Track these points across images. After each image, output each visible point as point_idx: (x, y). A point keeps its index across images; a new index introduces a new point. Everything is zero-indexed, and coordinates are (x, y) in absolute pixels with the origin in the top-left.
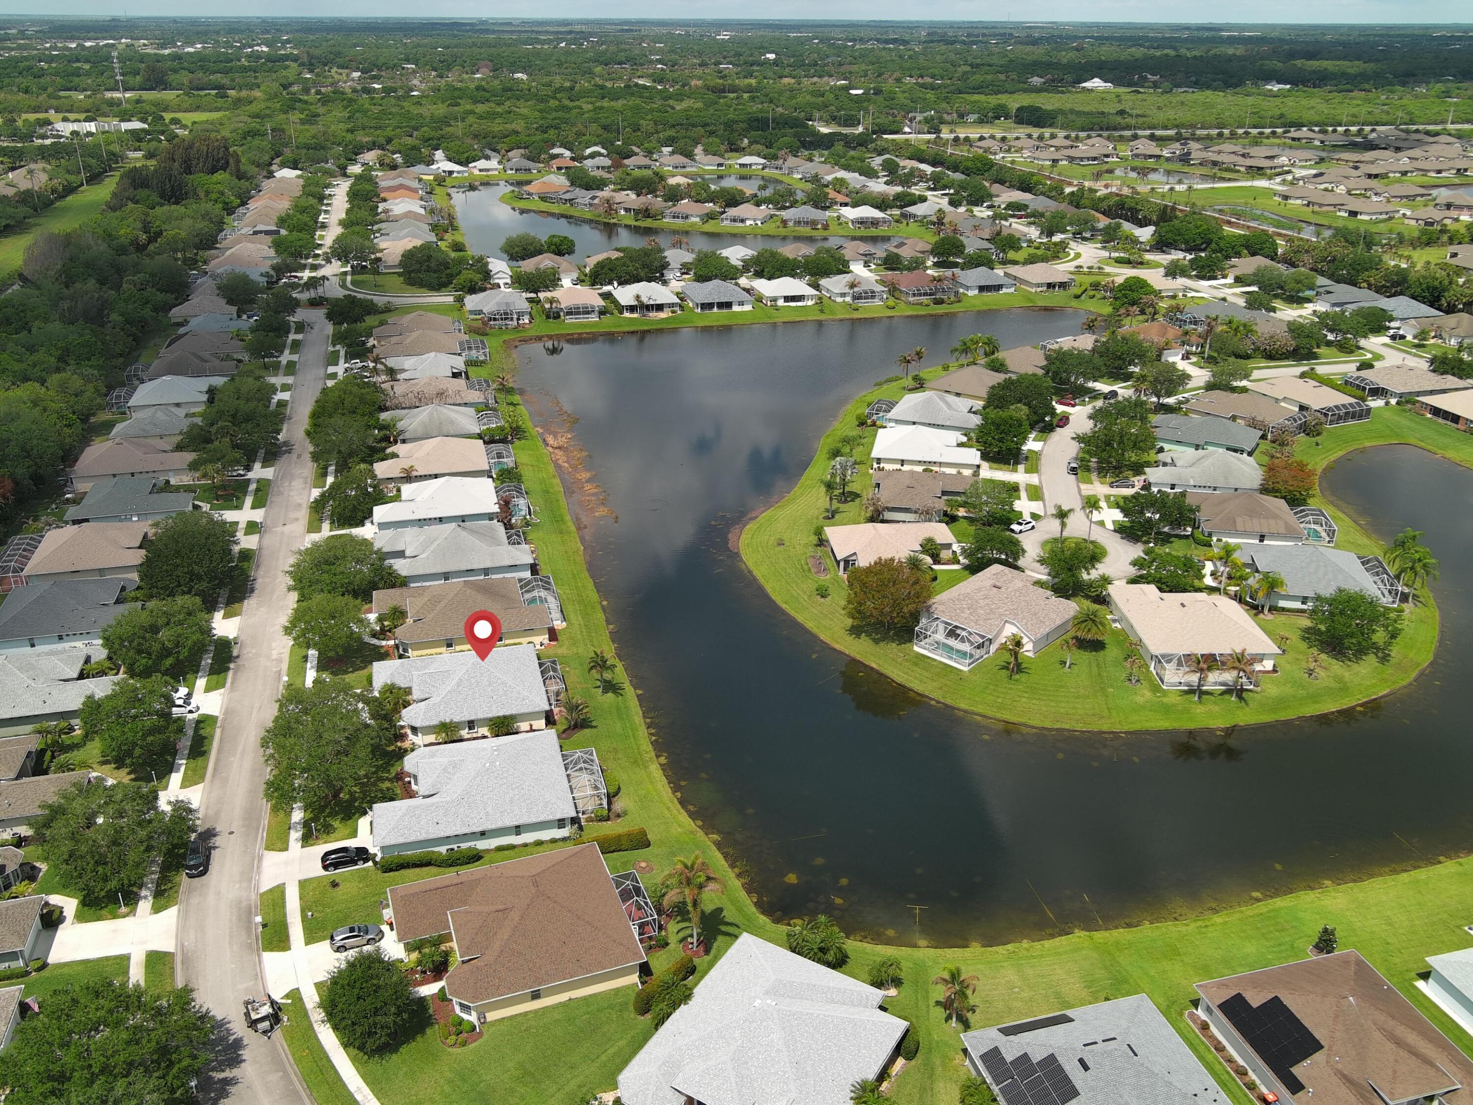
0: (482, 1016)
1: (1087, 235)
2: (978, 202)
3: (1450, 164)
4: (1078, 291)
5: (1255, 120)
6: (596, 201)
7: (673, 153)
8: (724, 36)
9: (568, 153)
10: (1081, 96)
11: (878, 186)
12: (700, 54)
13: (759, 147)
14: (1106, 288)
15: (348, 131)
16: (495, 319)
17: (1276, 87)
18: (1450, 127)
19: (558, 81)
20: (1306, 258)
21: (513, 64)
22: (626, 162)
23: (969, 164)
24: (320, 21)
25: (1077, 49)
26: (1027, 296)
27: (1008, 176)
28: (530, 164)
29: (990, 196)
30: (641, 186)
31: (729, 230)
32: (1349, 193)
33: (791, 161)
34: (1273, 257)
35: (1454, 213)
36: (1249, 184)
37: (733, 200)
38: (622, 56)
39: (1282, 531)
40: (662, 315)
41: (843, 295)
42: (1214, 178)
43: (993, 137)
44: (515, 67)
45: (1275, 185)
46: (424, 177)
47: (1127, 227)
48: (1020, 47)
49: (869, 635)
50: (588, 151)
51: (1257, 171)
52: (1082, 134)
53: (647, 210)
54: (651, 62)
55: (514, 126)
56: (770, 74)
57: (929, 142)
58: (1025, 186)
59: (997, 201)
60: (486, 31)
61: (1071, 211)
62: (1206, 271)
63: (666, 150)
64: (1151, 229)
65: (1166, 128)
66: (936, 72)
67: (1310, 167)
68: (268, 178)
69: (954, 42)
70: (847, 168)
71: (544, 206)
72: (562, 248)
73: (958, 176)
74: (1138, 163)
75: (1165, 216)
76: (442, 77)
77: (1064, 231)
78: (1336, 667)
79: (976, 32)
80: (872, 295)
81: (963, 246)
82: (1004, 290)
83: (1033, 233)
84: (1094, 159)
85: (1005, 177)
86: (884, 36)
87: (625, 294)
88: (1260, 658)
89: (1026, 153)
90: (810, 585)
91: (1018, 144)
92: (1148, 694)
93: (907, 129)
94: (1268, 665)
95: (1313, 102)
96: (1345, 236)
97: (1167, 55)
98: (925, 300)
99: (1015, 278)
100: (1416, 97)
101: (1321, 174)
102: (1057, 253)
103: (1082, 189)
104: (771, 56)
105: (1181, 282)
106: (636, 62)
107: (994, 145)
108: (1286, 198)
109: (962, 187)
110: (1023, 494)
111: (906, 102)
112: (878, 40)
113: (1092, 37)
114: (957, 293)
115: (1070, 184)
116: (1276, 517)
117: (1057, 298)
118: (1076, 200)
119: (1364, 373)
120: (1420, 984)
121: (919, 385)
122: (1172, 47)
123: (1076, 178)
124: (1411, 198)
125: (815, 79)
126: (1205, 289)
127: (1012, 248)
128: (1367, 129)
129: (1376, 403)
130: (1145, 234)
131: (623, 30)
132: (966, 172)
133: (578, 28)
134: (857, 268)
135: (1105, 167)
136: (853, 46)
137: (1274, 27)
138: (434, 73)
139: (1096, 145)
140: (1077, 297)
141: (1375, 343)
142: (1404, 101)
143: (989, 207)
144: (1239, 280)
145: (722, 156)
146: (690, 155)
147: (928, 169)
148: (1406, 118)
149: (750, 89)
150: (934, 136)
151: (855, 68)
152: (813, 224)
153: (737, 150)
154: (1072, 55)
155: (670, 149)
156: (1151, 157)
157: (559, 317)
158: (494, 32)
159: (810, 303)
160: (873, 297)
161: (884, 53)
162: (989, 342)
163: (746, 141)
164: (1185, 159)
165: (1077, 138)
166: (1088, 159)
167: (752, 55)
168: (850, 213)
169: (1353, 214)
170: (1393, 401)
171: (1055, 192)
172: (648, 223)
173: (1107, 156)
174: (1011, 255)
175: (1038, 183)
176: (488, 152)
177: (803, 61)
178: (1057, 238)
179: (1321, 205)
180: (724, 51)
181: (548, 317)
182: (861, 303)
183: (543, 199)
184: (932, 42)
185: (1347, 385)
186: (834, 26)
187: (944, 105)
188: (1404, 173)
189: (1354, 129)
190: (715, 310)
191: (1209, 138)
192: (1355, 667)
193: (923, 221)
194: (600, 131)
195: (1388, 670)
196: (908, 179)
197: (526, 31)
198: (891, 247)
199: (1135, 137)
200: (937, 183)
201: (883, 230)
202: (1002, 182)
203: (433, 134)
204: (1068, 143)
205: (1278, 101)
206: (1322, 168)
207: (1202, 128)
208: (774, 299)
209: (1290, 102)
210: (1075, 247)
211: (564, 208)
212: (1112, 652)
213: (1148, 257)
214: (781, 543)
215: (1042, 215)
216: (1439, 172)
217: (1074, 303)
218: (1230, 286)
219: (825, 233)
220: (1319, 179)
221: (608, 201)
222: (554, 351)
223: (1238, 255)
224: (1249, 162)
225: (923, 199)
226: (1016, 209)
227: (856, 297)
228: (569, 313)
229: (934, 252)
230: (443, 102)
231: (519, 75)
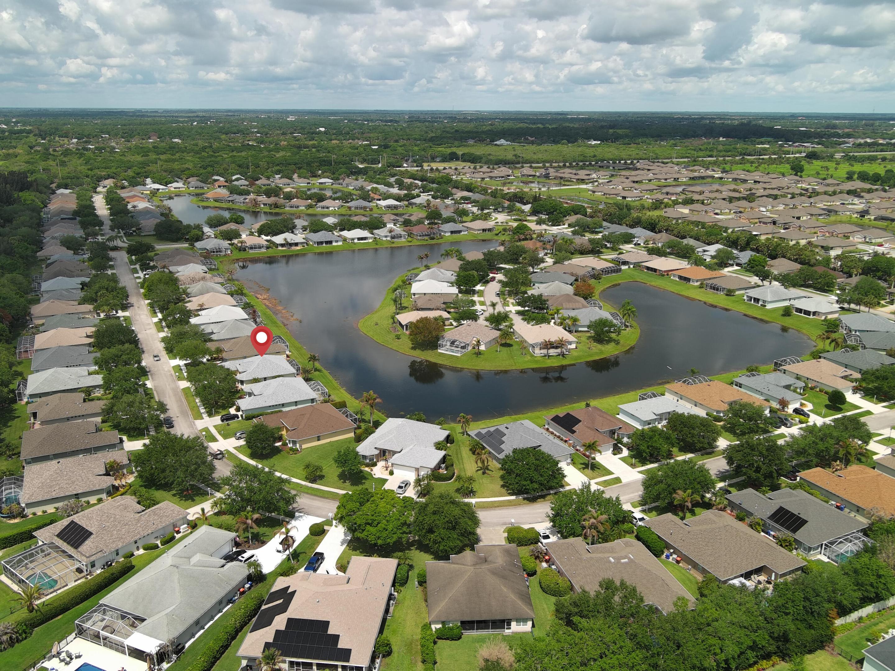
0: (301, 446)
1: (500, 210)
2: (447, 197)
3: (671, 176)
4: (497, 232)
5: (581, 158)
6: (247, 201)
7: (281, 178)
8: (291, 118)
9: (222, 179)
10: (494, 148)
11: (395, 191)
12: (280, 128)
13: (328, 174)
14: (510, 230)
15: (88, 169)
16: (214, 252)
17: (594, 143)
18: (674, 160)
19: (201, 143)
20: (599, 214)
21: (170, 134)
22: (257, 182)
23: (440, 180)
24: (32, 110)
25: (491, 125)
26: (474, 235)
27: (460, 185)
28: (202, 185)
29: (452, 194)
30: (269, 193)
31: (321, 213)
32: (623, 189)
33: (347, 180)
34: (585, 215)
35: (669, 197)
36: (577, 187)
37: (321, 199)
38: (234, 129)
39: (581, 306)
40: (298, 248)
41: (386, 237)
42: (560, 184)
43: (450, 168)
44: (172, 135)
45: (590, 186)
46: (145, 192)
47: (518, 205)
48: (460, 124)
49: (419, 349)
50: (234, 178)
51: (582, 181)
52: (496, 167)
53: (276, 204)
54: (253, 132)
55: (186, 166)
56: (324, 138)
57: (417, 170)
58: (469, 188)
59: (455, 197)
60: (143, 116)
61: (491, 199)
62: (556, 222)
63: (277, 176)
64: (530, 206)
65: (538, 163)
66: (417, 137)
67: (607, 179)
68: (53, 194)
69: (425, 121)
70: (378, 183)
71: (217, 204)
72: (239, 221)
73: (435, 185)
74: (524, 179)
75: (536, 199)
76: (129, 141)
77: (489, 209)
78: (599, 346)
79: (436, 116)
80: (400, 236)
81: (441, 214)
82: (463, 233)
83: (475, 209)
84: (503, 177)
85: (458, 186)
86: (384, 119)
87: (279, 239)
88: (570, 343)
89: (468, 175)
90: (393, 335)
91: (464, 171)
92: (529, 358)
93: (405, 165)
94: (573, 346)
95: (611, 149)
96: (619, 206)
97: (538, 127)
98: (426, 238)
99: (467, 227)
100: (661, 146)
101: (611, 181)
102: (486, 217)
103: (496, 189)
104: (322, 129)
105: (544, 227)
106: (245, 133)
107: (452, 172)
108: (594, 192)
109: (437, 190)
110: (478, 304)
111: (403, 152)
112: (381, 121)
113: (499, 119)
114: (440, 234)
115: (491, 189)
116: (578, 302)
117: (487, 235)
118: (494, 194)
119: (620, 256)
120: (618, 416)
121: (428, 268)
122: (541, 123)
123: (494, 186)
124: (651, 191)
125: (350, 141)
126: (555, 230)
127: (465, 215)
128: (635, 161)
129: (624, 267)
130: (527, 208)
131: (227, 115)
132: (439, 183)
133: (201, 114)
134: (390, 226)
135: (509, 181)
136: (368, 124)
137: (595, 113)
138: (123, 140)
139: (503, 171)
140: (497, 235)
141: (627, 247)
142: (655, 149)
143: (451, 200)
144: (570, 226)
145: (308, 179)
146: (291, 178)
147: (420, 183)
148: (654, 156)
149: (314, 146)
150: (420, 168)
151: (372, 135)
152: (364, 208)
153: (315, 176)
154: (489, 128)
155: (279, 176)
156: (530, 176)
157: (245, 250)
158: (151, 116)
159: (370, 241)
160: (401, 237)
161: (386, 127)
162: (457, 251)
163: (320, 172)
164: (547, 176)
165: (493, 168)
166: (499, 177)
167: (311, 129)
168: (383, 203)
169: (624, 198)
170: (632, 266)
171: (484, 191)
172: (277, 210)
173: (509, 176)
174: (465, 218)
175: (475, 188)
176: (176, 179)
177: (341, 131)
178: (486, 211)
179: (610, 194)
180: (294, 127)
181: (240, 250)
182: (395, 240)
183: (216, 200)
184: (412, 121)
185: (612, 261)
186: (355, 113)
187: (423, 153)
188: (650, 180)
189: (629, 162)
190: (324, 245)
191: (559, 167)
192: (606, 346)
193: (420, 206)
194: (237, 168)
195: (619, 347)
196: (409, 187)
197: (170, 116)
198: (406, 217)
199: (523, 167)
200: (425, 190)
201: (400, 211)
202: (457, 188)
203: (139, 170)
204: (489, 170)
205: (594, 149)
206: (611, 179)
207: (556, 162)
208: (353, 239)
209: (600, 150)
210: (494, 215)
211: (230, 205)
212: (515, 347)
213: (528, 218)
214: (377, 324)
215: (478, 202)
216: (666, 179)
217: (496, 237)
218: (566, 228)
219: (371, 213)
220: (610, 184)
221: (255, 200)
222: (244, 267)
223: (569, 214)
224: (577, 177)
225: (418, 196)
226: (464, 198)
227: (393, 237)
228: (251, 248)
229: (427, 218)
230: (138, 154)
231: (176, 140)
